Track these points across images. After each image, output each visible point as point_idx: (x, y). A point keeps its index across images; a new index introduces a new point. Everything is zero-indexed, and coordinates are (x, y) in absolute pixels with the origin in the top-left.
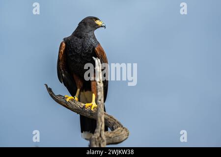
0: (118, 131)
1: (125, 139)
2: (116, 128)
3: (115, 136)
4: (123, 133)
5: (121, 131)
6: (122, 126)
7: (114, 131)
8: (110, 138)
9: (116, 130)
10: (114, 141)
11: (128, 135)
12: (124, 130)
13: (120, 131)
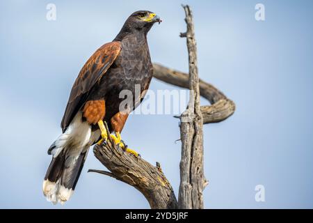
0: (219, 104)
1: (230, 115)
2: (217, 101)
3: (215, 111)
4: (226, 106)
5: (225, 104)
6: (225, 98)
7: (214, 105)
8: (209, 114)
9: (217, 103)
10: (215, 119)
11: (234, 109)
12: (228, 102)
13: (222, 104)
